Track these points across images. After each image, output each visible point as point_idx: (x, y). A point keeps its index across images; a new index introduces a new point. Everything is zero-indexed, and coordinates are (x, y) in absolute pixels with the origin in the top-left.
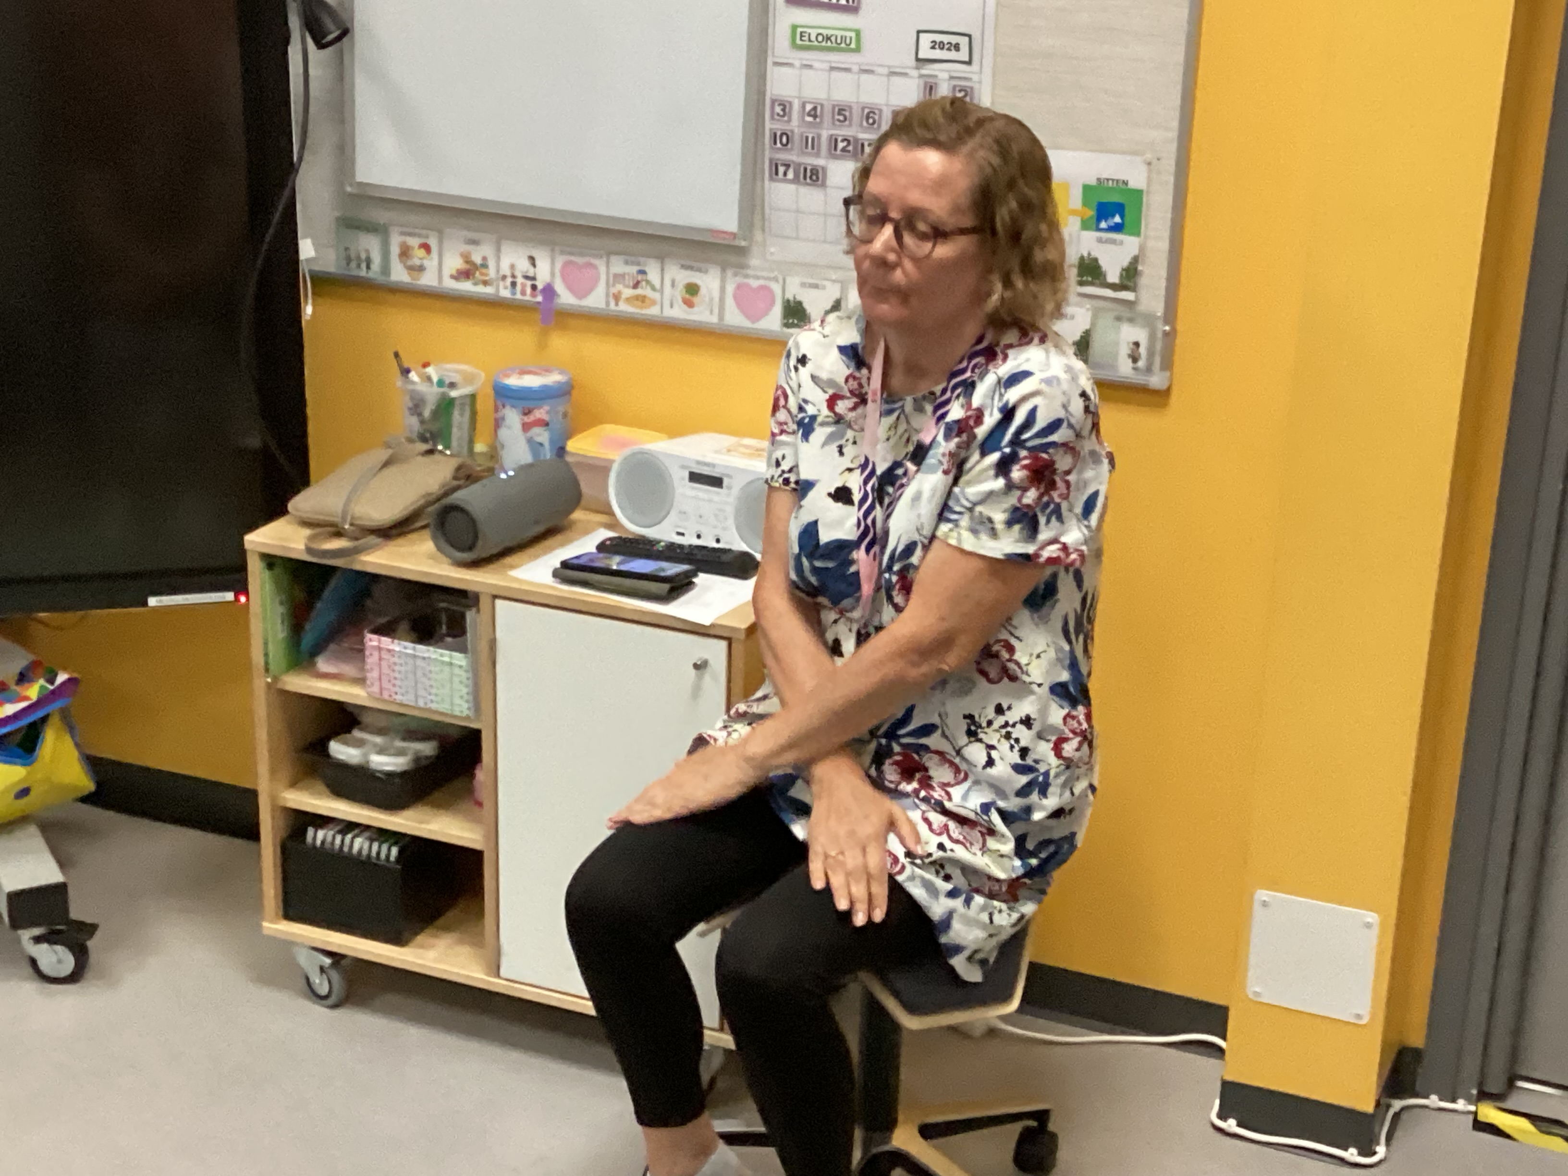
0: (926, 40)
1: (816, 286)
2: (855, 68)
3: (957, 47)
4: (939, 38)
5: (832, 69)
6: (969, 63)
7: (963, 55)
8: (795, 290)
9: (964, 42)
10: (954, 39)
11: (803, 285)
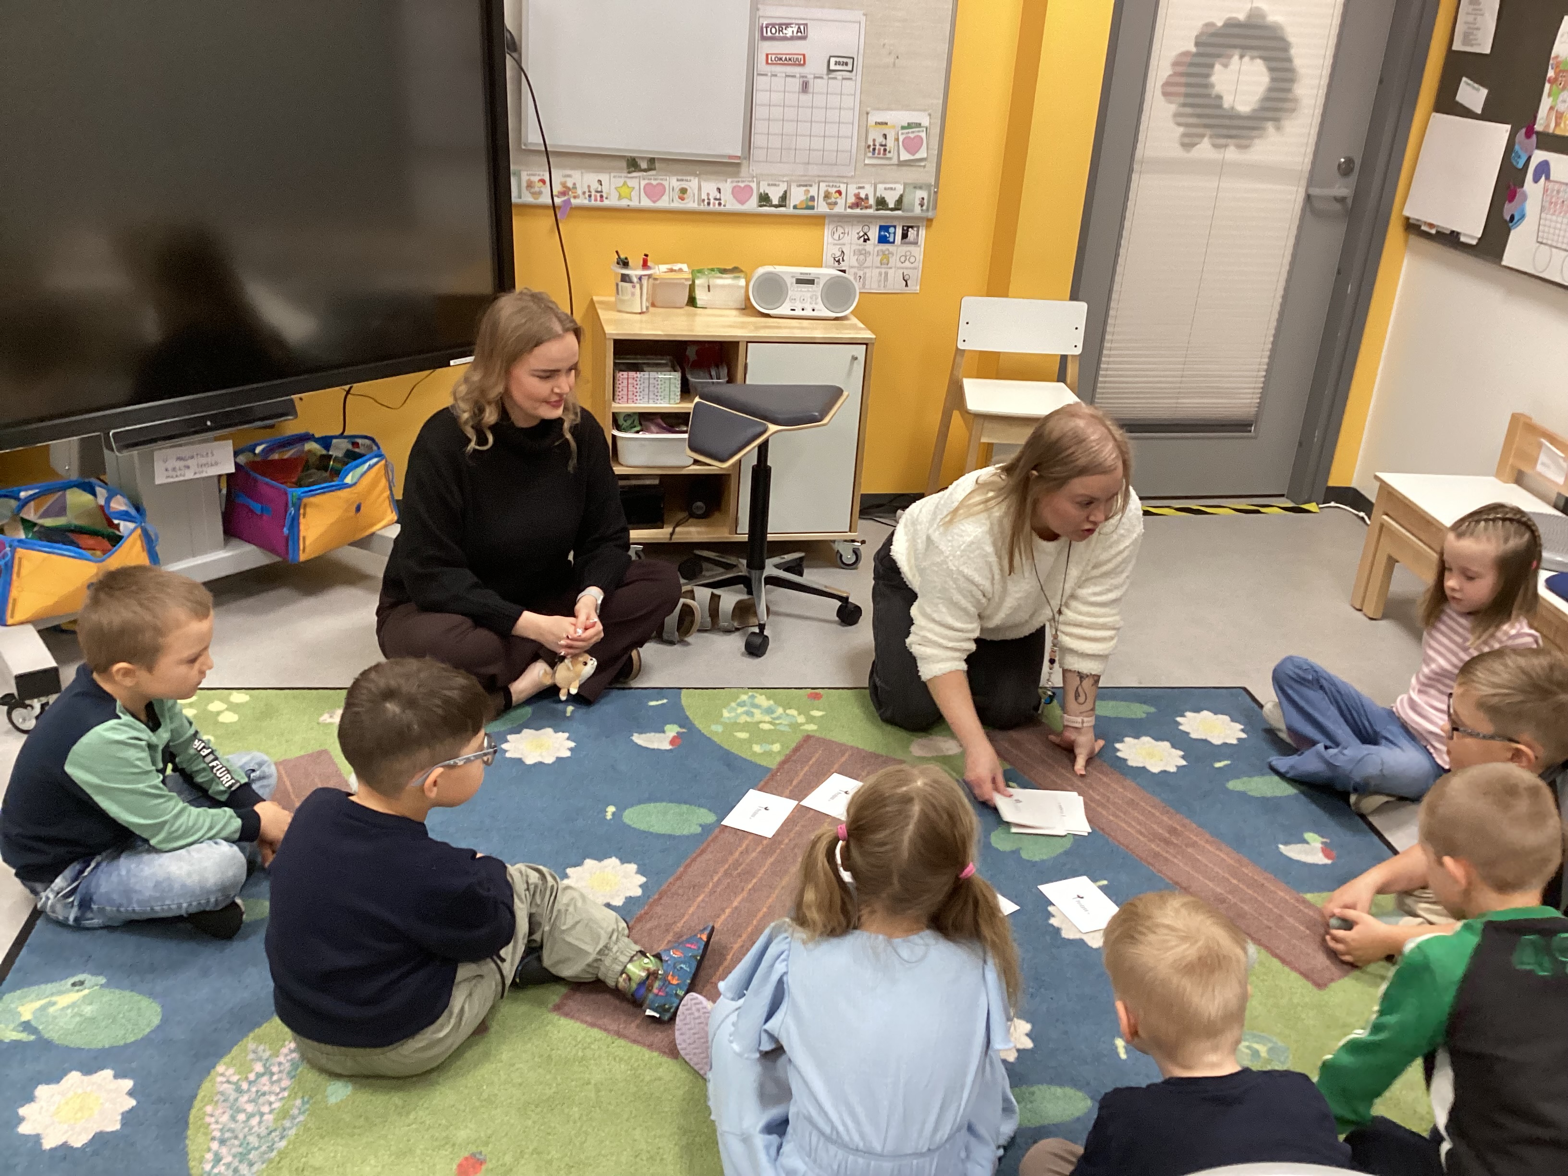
0: (833, 60)
1: (775, 185)
2: (798, 75)
3: (846, 64)
4: (838, 59)
5: (787, 76)
6: (851, 71)
7: (849, 68)
8: (764, 188)
9: (850, 61)
10: (845, 60)
11: (769, 185)
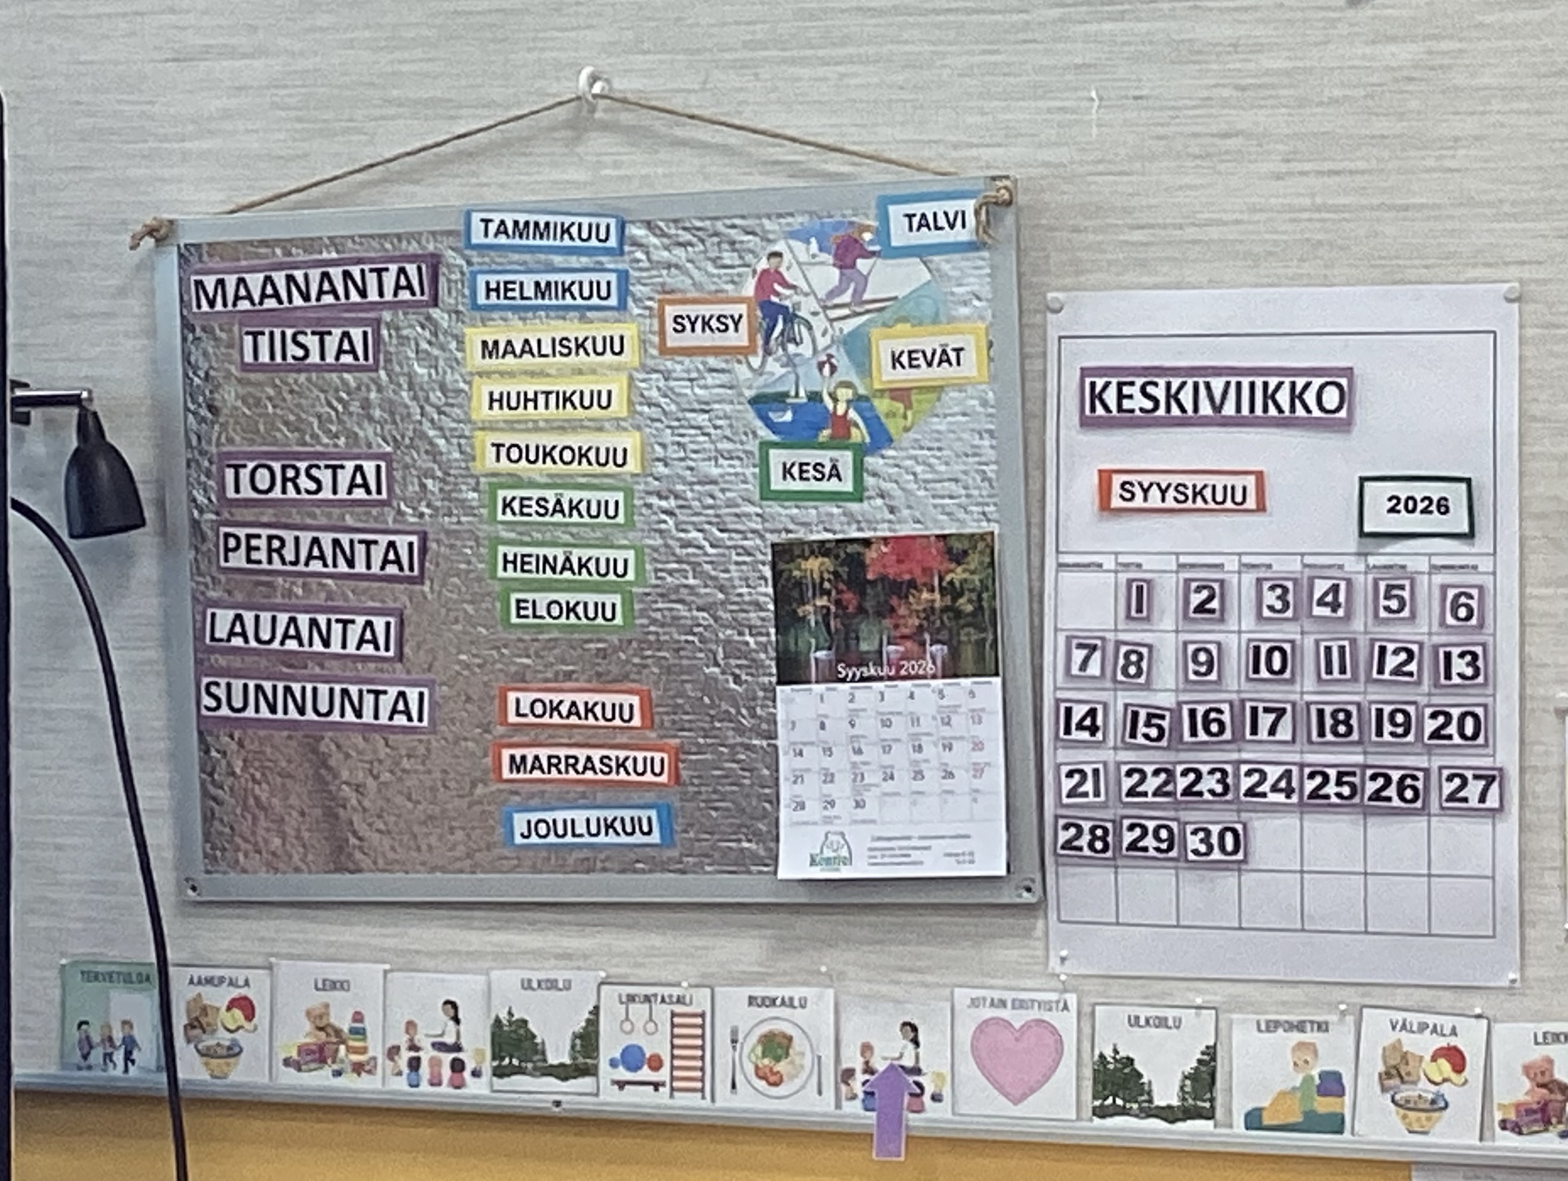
1: (1162, 1024)
3: (1442, 506)
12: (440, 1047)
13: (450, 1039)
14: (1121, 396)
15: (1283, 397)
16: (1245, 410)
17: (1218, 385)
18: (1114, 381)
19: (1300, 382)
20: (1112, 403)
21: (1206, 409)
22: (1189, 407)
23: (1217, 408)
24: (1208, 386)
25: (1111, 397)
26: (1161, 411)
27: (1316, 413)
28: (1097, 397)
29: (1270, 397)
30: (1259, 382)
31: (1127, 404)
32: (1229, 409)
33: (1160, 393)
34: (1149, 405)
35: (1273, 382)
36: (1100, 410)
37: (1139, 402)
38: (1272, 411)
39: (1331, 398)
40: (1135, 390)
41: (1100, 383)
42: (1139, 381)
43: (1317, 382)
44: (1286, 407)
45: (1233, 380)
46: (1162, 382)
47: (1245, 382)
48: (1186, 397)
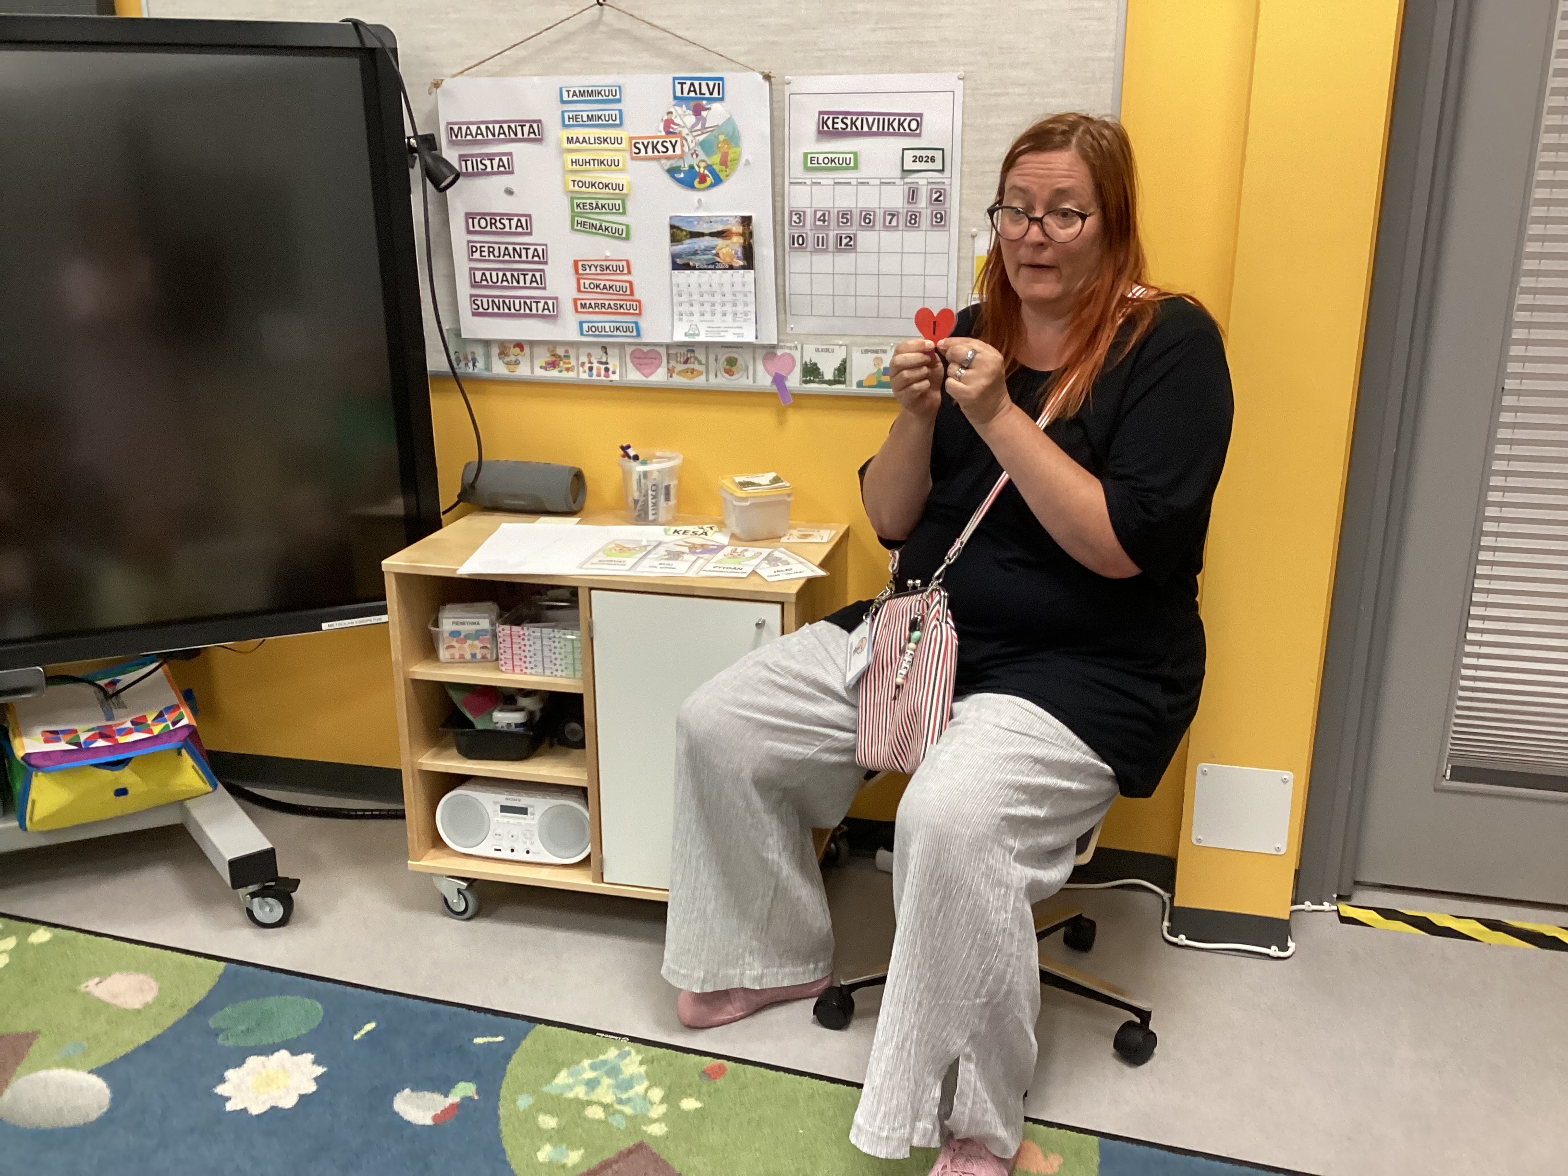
0: (909, 155)
1: (827, 350)
2: (854, 182)
3: (933, 159)
4: (918, 153)
6: (942, 171)
7: (938, 165)
8: (810, 355)
9: (938, 155)
10: (930, 153)
11: (817, 350)
12: (601, 363)
13: (604, 360)
14: (834, 123)
15: (896, 124)
16: (881, 129)
17: (871, 119)
18: (831, 117)
19: (902, 119)
20: (830, 125)
21: (866, 128)
22: (859, 128)
23: (870, 128)
24: (867, 119)
25: (830, 123)
26: (849, 129)
27: (908, 131)
28: (825, 123)
29: (890, 124)
30: (886, 118)
31: (836, 126)
32: (875, 129)
33: (848, 122)
34: (844, 126)
35: (892, 118)
36: (826, 128)
37: (840, 125)
38: (891, 130)
39: (914, 125)
40: (839, 120)
41: (826, 117)
42: (841, 117)
43: (909, 119)
44: (896, 128)
45: (877, 117)
46: (849, 117)
47: (881, 118)
48: (858, 123)
